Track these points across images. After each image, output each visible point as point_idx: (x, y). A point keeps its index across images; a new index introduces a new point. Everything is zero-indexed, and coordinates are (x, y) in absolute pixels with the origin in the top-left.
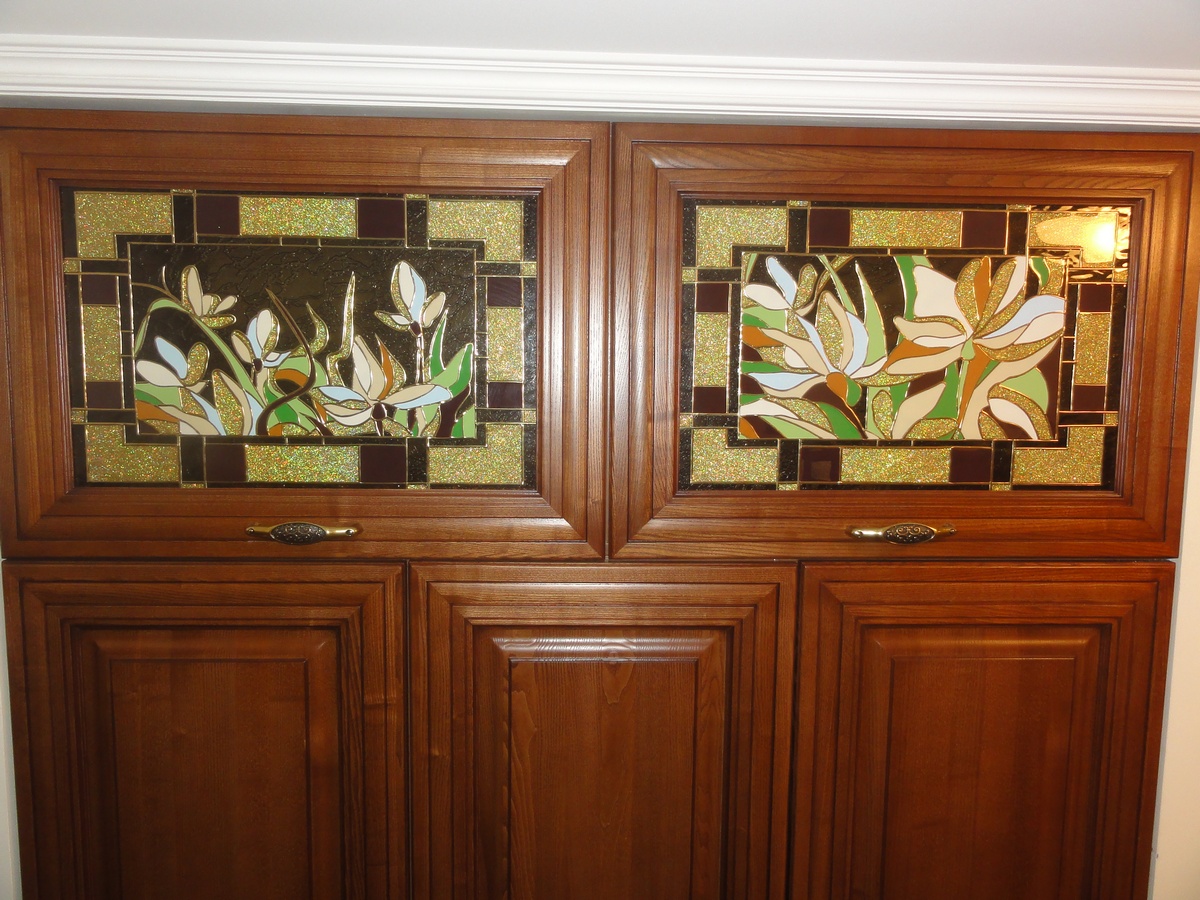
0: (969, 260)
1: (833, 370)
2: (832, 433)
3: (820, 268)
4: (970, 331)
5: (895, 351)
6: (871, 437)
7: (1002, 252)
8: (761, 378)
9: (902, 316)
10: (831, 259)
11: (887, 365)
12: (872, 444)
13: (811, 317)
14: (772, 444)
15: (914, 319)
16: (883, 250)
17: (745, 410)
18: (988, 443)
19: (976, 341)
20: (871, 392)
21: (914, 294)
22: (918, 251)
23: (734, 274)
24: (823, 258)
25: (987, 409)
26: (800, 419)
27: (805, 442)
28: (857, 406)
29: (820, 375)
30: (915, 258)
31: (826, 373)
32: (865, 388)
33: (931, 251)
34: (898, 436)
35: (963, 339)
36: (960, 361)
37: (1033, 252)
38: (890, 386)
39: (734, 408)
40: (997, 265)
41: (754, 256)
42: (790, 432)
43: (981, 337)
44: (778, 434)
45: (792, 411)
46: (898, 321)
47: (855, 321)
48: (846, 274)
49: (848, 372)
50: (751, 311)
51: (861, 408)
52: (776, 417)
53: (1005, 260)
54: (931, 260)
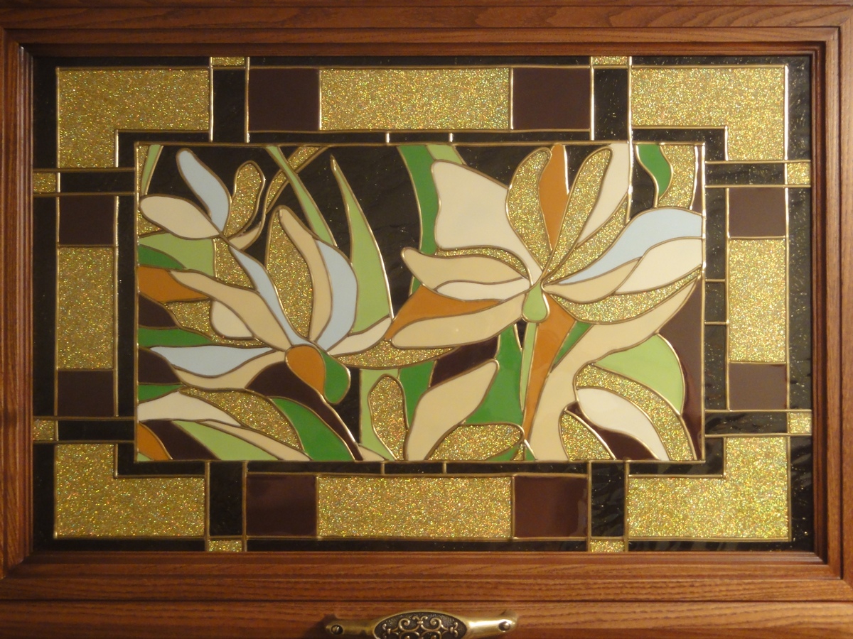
0: (529, 150)
1: (298, 341)
2: (300, 451)
3: (270, 169)
4: (535, 272)
5: (406, 308)
6: (368, 457)
7: (586, 136)
8: (172, 356)
9: (416, 247)
10: (288, 153)
11: (394, 330)
12: (372, 469)
13: (257, 251)
14: (197, 470)
15: (436, 251)
16: (379, 136)
17: (146, 411)
18: (582, 467)
19: (549, 289)
20: (367, 379)
21: (434, 210)
22: (440, 137)
23: (122, 180)
24: (274, 151)
25: (575, 408)
26: (244, 426)
27: (254, 465)
28: (343, 402)
29: (275, 349)
30: (435, 149)
31: (287, 346)
32: (356, 372)
33: (460, 136)
34: (417, 454)
35: (523, 285)
36: (522, 325)
37: (641, 134)
38: (399, 368)
39: (128, 407)
40: (578, 158)
41: (156, 150)
42: (226, 450)
43: (556, 282)
44: (205, 453)
45: (227, 412)
46: (409, 256)
47: (334, 257)
48: (315, 177)
49: (324, 343)
50: (155, 242)
51: (350, 408)
52: (198, 422)
53: (593, 148)
54: (462, 151)
